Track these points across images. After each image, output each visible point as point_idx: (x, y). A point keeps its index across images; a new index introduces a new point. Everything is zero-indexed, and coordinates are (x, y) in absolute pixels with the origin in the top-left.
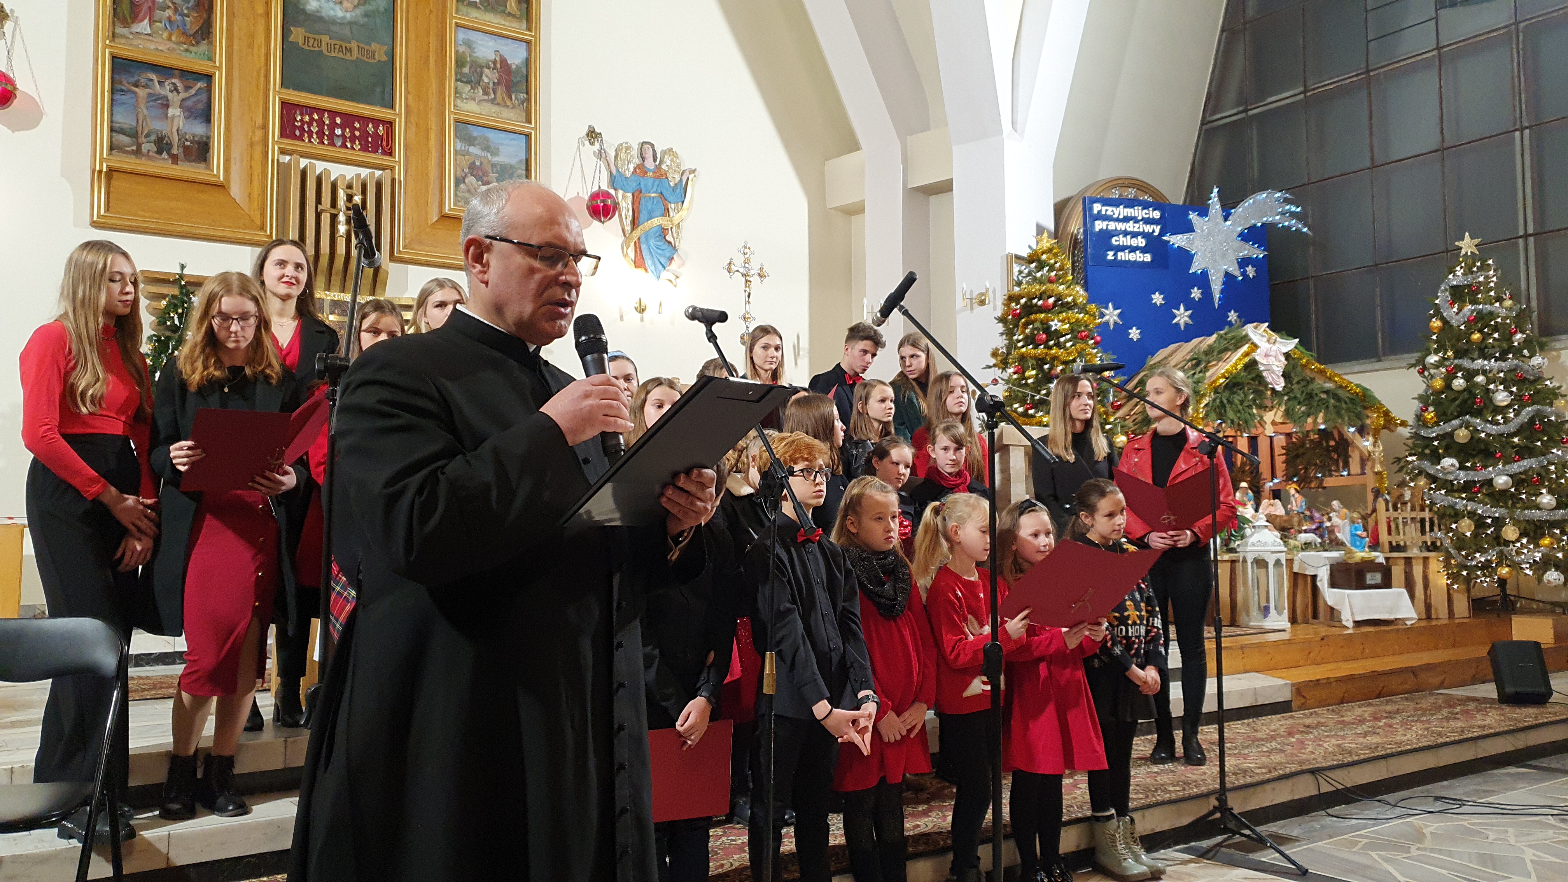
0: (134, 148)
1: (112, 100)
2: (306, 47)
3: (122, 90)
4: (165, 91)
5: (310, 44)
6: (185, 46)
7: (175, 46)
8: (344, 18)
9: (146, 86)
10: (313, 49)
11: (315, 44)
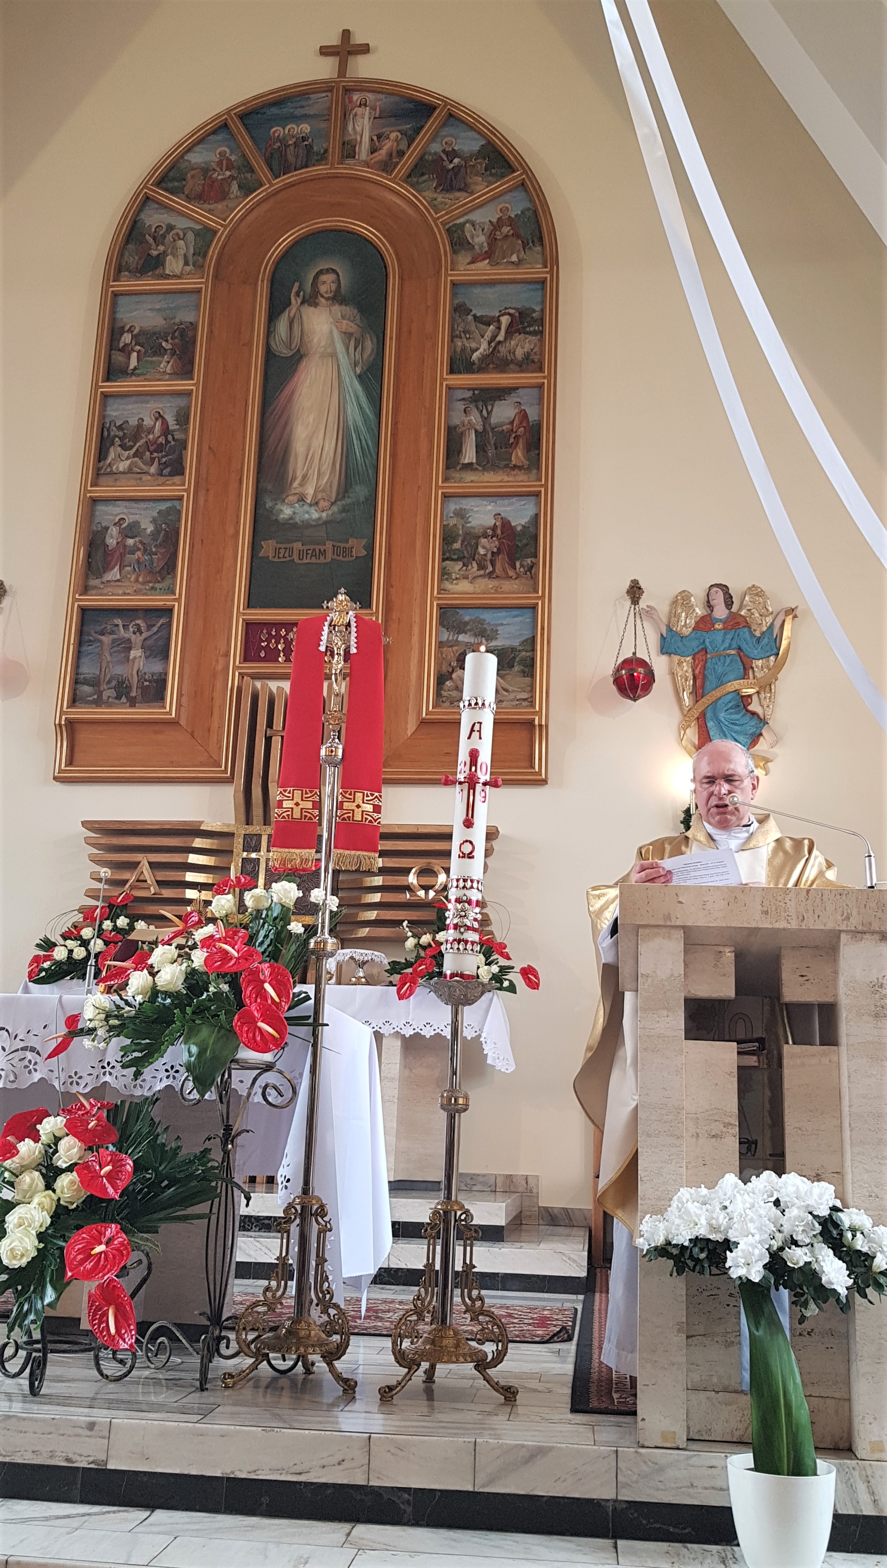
0: (95, 697)
1: (79, 652)
2: (276, 560)
3: (90, 641)
4: (129, 634)
5: (281, 555)
6: (151, 585)
7: (142, 587)
8: (319, 519)
9: (112, 632)
10: (284, 560)
11: (287, 555)
